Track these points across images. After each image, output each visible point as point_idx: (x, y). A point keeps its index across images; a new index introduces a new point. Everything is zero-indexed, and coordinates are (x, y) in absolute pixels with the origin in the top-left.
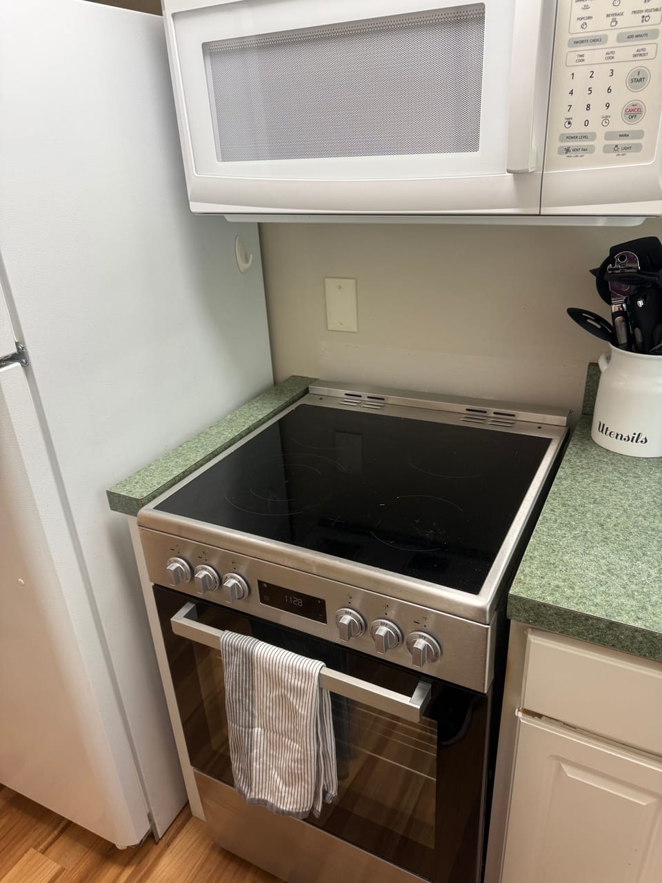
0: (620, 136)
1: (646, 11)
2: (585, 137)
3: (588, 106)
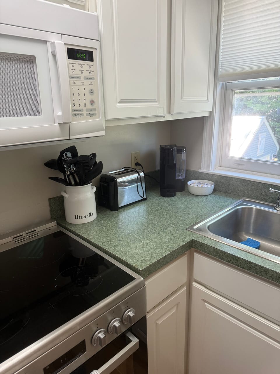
0: (90, 110)
1: (90, 71)
2: (80, 110)
3: (79, 100)
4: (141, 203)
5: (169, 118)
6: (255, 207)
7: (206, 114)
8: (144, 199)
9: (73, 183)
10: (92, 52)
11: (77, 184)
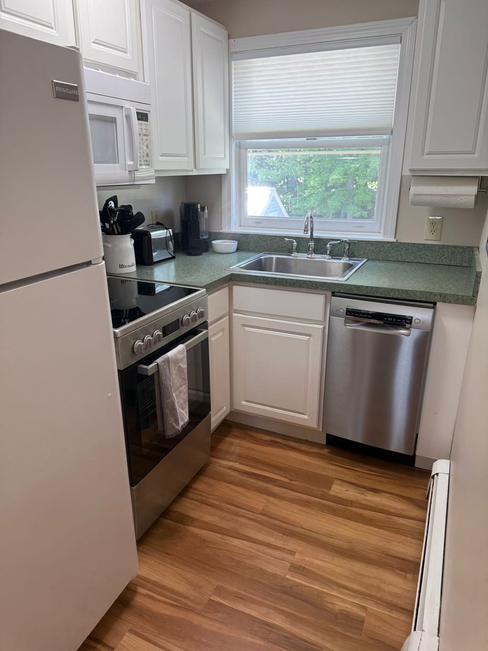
0: (146, 161)
1: (147, 129)
4: (171, 260)
5: (195, 173)
6: (274, 256)
7: (224, 172)
8: (173, 258)
9: (116, 233)
10: (147, 114)
11: (119, 234)
